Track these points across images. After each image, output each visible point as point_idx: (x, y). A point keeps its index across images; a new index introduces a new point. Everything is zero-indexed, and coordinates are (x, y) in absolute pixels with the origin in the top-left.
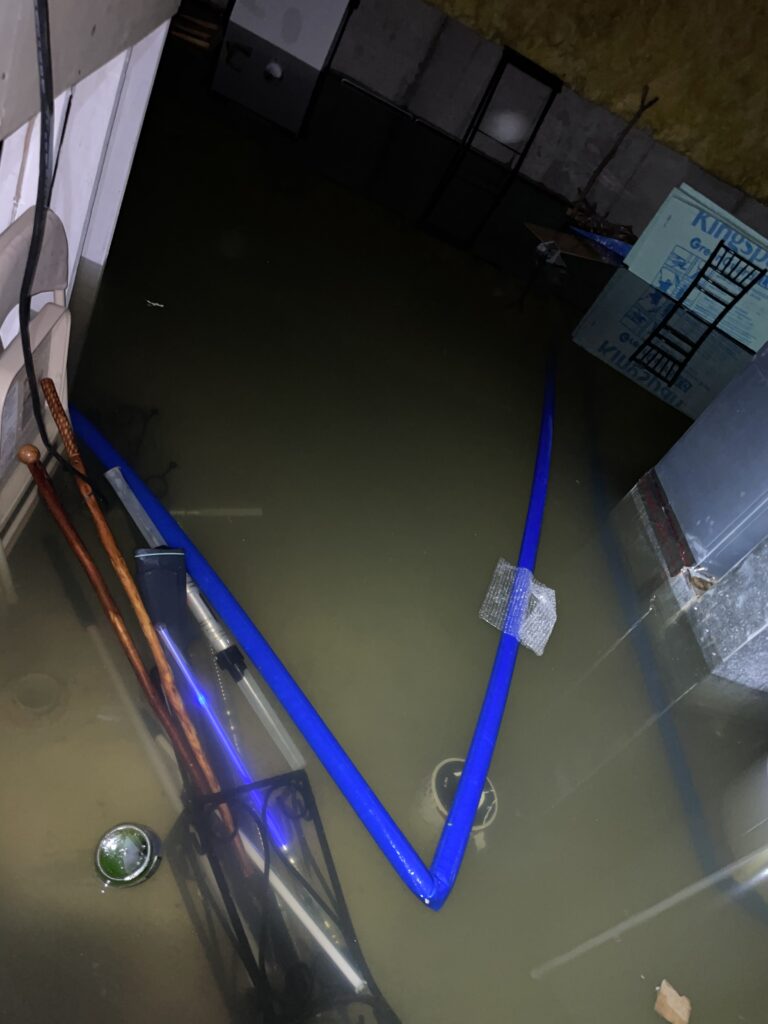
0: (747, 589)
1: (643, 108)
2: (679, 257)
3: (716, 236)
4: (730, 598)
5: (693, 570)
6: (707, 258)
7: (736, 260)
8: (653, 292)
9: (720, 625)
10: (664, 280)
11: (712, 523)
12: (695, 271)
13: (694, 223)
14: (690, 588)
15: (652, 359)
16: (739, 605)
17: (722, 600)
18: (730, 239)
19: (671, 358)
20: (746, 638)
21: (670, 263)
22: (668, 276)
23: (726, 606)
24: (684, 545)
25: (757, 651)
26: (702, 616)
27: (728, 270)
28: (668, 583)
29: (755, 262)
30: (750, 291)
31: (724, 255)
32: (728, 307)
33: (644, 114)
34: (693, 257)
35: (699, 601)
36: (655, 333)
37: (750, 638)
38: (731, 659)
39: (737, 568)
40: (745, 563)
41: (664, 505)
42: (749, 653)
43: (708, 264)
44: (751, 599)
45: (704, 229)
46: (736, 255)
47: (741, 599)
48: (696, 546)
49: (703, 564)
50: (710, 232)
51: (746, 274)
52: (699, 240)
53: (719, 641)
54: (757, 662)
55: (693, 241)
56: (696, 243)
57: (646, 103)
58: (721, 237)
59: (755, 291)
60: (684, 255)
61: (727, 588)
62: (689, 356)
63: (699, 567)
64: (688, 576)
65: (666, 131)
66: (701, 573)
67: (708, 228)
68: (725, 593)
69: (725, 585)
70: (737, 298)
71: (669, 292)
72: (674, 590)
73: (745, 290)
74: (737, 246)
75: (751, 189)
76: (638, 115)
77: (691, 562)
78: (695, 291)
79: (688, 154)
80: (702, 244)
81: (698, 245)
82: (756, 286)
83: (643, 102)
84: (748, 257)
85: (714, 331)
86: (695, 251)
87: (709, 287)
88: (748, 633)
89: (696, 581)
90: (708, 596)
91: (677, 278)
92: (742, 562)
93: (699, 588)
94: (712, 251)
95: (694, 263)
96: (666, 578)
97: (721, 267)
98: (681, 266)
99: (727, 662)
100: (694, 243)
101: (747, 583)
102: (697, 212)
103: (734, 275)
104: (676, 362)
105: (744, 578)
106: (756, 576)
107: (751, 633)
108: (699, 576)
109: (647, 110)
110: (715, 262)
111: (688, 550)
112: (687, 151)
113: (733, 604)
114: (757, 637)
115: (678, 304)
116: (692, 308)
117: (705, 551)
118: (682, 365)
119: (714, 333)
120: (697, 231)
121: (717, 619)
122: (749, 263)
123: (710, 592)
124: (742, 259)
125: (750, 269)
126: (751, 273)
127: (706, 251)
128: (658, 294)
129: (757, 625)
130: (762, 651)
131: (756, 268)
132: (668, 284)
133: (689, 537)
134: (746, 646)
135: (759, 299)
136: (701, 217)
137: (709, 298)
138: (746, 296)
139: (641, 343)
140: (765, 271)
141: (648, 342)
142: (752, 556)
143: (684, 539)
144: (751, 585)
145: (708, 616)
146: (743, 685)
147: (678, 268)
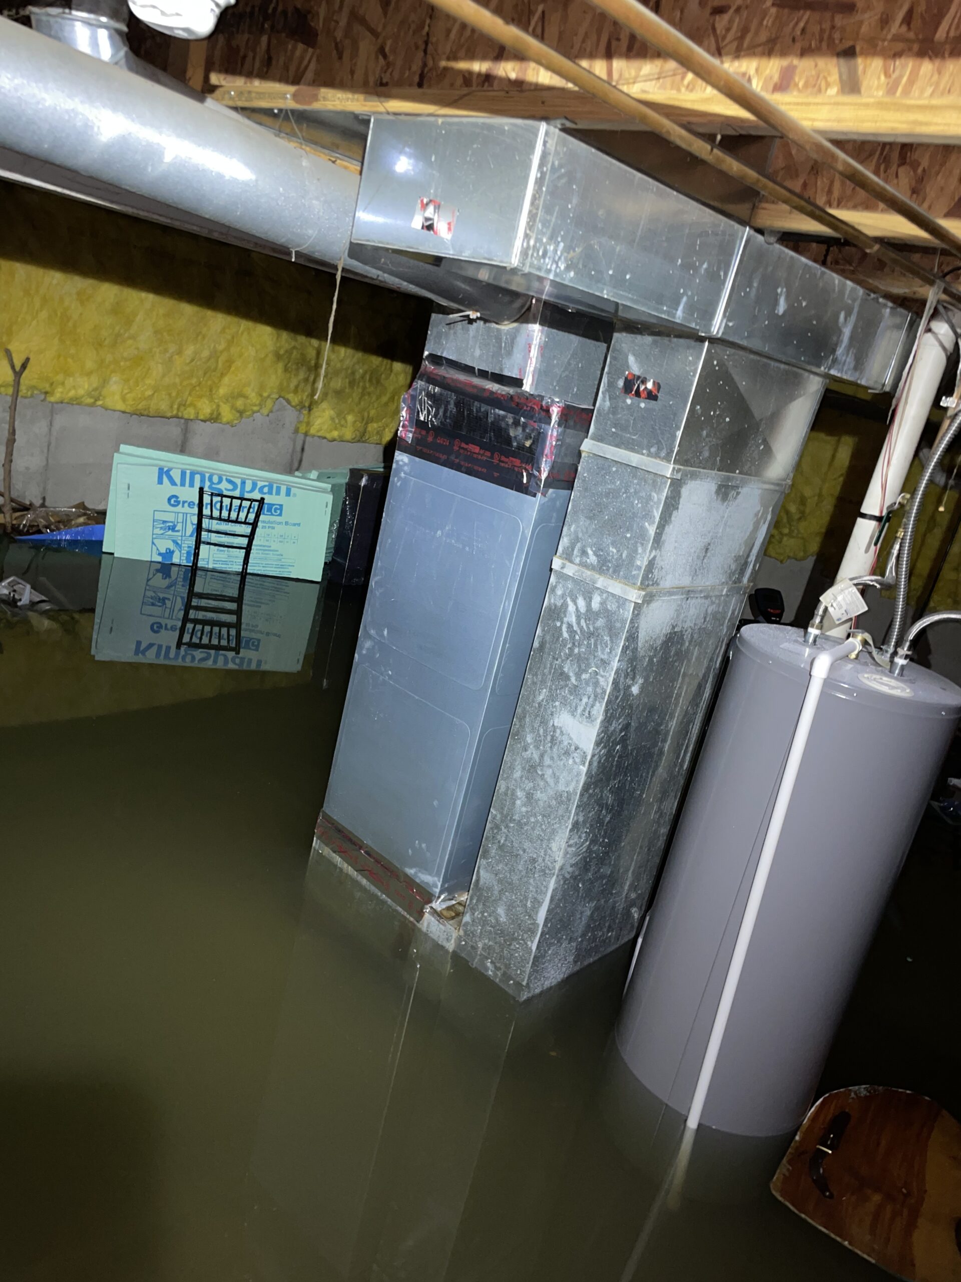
0: (500, 899)
1: (18, 374)
2: (164, 522)
3: (192, 485)
4: (490, 916)
5: (438, 905)
6: (196, 510)
7: (227, 501)
8: (159, 566)
9: (497, 949)
10: (163, 551)
11: (424, 845)
12: (191, 529)
13: (160, 482)
14: (444, 925)
15: (202, 634)
16: (503, 919)
17: (484, 922)
18: (207, 484)
19: (221, 624)
20: (532, 950)
21: (157, 531)
22: (164, 545)
23: (491, 926)
24: (410, 882)
25: (546, 952)
26: (474, 948)
27: (225, 514)
28: (420, 930)
29: (247, 496)
30: (259, 524)
31: (212, 501)
32: (248, 549)
33: (22, 381)
34: (181, 515)
35: (462, 933)
36: (188, 607)
37: (534, 948)
38: (529, 977)
39: (478, 881)
40: (482, 872)
41: (361, 848)
42: (540, 960)
43: (200, 515)
44: (510, 907)
45: (173, 483)
46: (223, 496)
47: (501, 911)
48: (425, 878)
49: (441, 893)
50: (183, 484)
51: (246, 510)
52: (176, 497)
53: (508, 966)
54: (550, 961)
55: (169, 500)
56: (173, 500)
57: (18, 368)
58: (197, 485)
59: (264, 522)
60: (170, 517)
61: (481, 906)
62: (238, 613)
63: (439, 897)
64: (434, 912)
65: (60, 390)
66: (443, 901)
67: (178, 480)
68: (482, 913)
69: (476, 904)
70: (251, 537)
71: (176, 560)
72: (431, 935)
73: (254, 525)
74: (218, 486)
75: (189, 413)
76: (17, 383)
77: (429, 898)
78: (203, 547)
79: (100, 403)
80: (181, 499)
81: (178, 503)
82: (262, 518)
83: (13, 367)
84: (237, 493)
85: (248, 576)
86: (179, 508)
87: (214, 538)
88: (529, 943)
89: (445, 913)
90: (467, 924)
91: (175, 542)
92: (478, 871)
93: (453, 918)
94: (197, 502)
95: (184, 522)
96: (414, 925)
97: (216, 514)
98: (173, 528)
99: (528, 984)
100: (172, 502)
101: (496, 893)
102: (156, 470)
103: (234, 516)
104: (229, 625)
105: (490, 889)
106: (500, 881)
107: (532, 942)
108: (444, 907)
109: (24, 375)
110: (206, 511)
111: (418, 886)
112: (96, 400)
113: (497, 920)
114: (539, 942)
115: (194, 569)
116: (211, 566)
117: (436, 879)
118: (238, 625)
119: (248, 579)
120: (167, 489)
121: (491, 943)
122: (242, 499)
123: (467, 918)
124: (232, 498)
125: (246, 504)
126: (250, 507)
127: (191, 504)
128: (165, 568)
129: (533, 932)
130: (549, 949)
131: (252, 500)
132: (170, 553)
133: (411, 871)
134: (535, 957)
135: (273, 528)
136: (163, 473)
137: (222, 548)
138: (258, 531)
139: (179, 624)
140: (263, 499)
141: (186, 620)
142: (484, 862)
143: (406, 875)
144: (501, 892)
145: (480, 945)
146: (551, 987)
147: (170, 532)
